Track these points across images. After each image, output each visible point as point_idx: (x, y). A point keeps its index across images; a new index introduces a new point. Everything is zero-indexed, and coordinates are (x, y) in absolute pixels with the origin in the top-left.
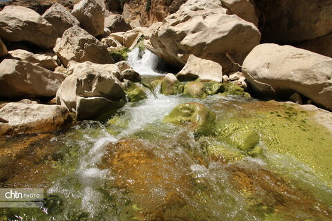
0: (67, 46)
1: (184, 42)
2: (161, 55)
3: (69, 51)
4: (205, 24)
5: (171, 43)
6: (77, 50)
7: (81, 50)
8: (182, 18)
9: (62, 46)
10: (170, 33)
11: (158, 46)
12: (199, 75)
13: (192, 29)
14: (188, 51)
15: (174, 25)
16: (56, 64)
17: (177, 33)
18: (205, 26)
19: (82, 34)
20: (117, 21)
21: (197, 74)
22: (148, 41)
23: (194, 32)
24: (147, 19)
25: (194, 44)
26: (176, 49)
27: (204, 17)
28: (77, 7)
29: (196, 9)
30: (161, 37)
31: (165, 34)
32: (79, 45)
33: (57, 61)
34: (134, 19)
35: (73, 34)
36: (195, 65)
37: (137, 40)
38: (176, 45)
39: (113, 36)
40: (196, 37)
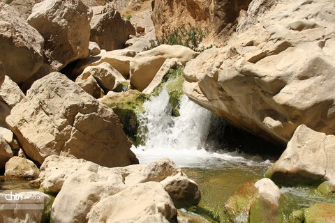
0: (39, 117)
1: (283, 97)
2: (222, 112)
3: (42, 127)
4: (328, 60)
5: (247, 95)
6: (60, 128)
7: (68, 127)
8: (272, 46)
9: (27, 116)
10: (247, 78)
11: (216, 97)
12: (328, 176)
13: (298, 72)
14: (292, 116)
15: (254, 60)
16: (9, 151)
17: (267, 79)
18: (327, 66)
19: (71, 94)
20: (106, 18)
21: (321, 172)
22: (195, 85)
23: (303, 77)
24: (167, 13)
25: (307, 103)
26: (260, 107)
27: (322, 45)
28: (40, 9)
29: (301, 27)
30: (226, 82)
31: (236, 78)
32: (65, 116)
33: (11, 144)
34: (137, 9)
35: (53, 94)
36: (314, 150)
37: (160, 74)
38: (262, 101)
39: (107, 60)
40: (310, 88)
